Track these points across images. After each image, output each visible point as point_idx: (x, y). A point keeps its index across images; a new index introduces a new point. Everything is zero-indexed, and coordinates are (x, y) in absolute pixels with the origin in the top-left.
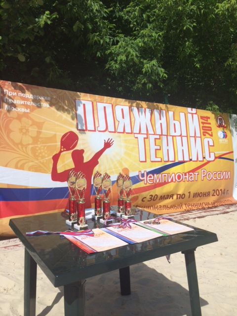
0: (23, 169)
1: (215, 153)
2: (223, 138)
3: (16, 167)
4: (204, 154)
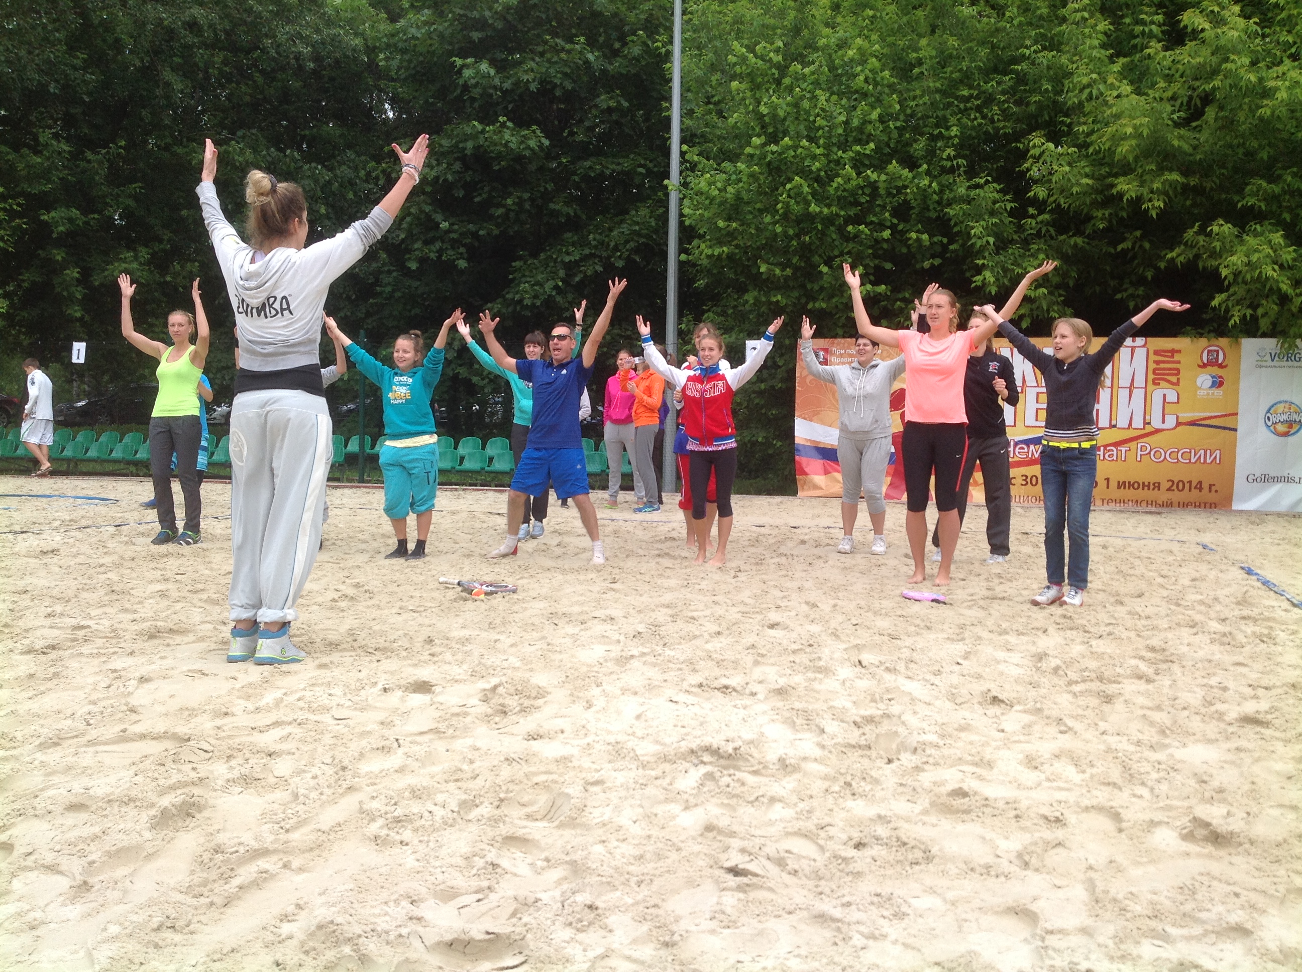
1: (1180, 415)
2: (1212, 387)
4: (1148, 418)
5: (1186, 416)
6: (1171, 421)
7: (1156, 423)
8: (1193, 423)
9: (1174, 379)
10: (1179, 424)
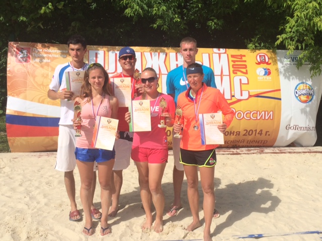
0: (44, 103)
1: (250, 91)
2: (265, 75)
3: (39, 102)
4: (233, 93)
5: (254, 91)
6: (246, 95)
7: (238, 96)
8: (257, 96)
9: (244, 70)
10: (250, 96)
